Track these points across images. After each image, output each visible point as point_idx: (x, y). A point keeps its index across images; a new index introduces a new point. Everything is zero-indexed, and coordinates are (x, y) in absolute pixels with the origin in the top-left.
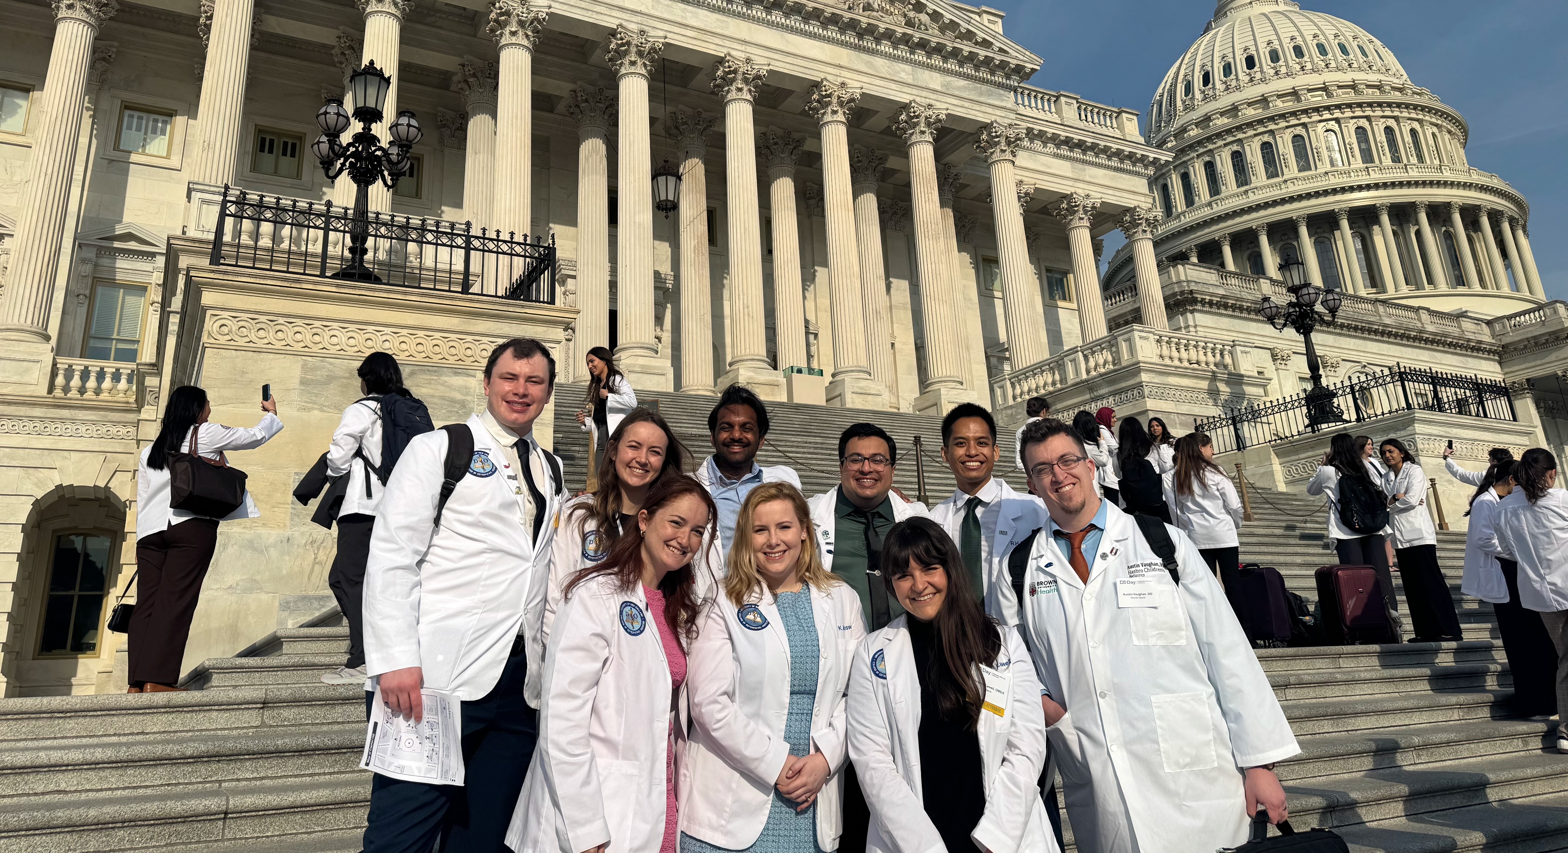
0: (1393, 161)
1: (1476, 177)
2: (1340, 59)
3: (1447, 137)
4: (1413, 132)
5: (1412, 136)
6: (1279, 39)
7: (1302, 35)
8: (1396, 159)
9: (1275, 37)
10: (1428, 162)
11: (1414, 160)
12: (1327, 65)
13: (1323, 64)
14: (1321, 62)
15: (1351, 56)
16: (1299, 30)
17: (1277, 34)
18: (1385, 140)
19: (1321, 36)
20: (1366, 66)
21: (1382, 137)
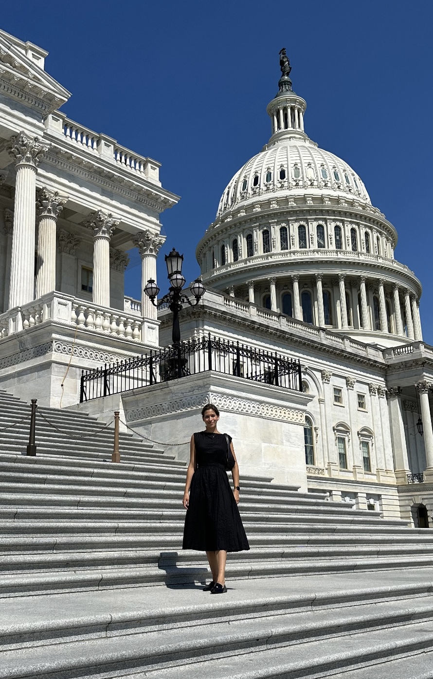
0: (353, 250)
1: (396, 266)
2: (333, 182)
3: (385, 240)
4: (367, 234)
5: (366, 236)
6: (301, 163)
7: (314, 163)
8: (355, 248)
9: (299, 161)
10: (372, 253)
11: (364, 251)
12: (326, 184)
13: (324, 184)
14: (322, 182)
15: (340, 181)
16: (313, 160)
17: (300, 160)
18: (350, 237)
19: (325, 166)
20: (347, 189)
21: (349, 234)
